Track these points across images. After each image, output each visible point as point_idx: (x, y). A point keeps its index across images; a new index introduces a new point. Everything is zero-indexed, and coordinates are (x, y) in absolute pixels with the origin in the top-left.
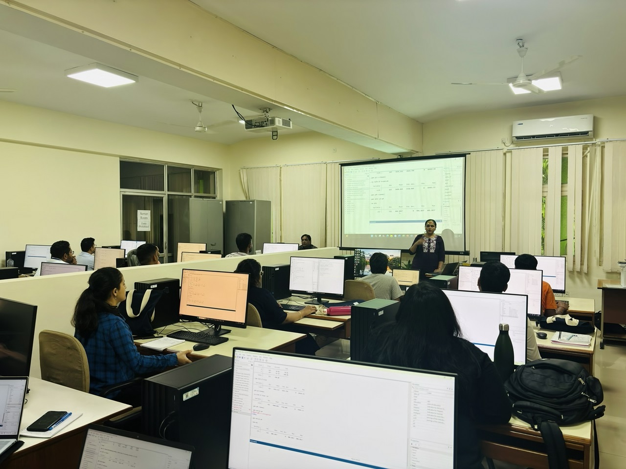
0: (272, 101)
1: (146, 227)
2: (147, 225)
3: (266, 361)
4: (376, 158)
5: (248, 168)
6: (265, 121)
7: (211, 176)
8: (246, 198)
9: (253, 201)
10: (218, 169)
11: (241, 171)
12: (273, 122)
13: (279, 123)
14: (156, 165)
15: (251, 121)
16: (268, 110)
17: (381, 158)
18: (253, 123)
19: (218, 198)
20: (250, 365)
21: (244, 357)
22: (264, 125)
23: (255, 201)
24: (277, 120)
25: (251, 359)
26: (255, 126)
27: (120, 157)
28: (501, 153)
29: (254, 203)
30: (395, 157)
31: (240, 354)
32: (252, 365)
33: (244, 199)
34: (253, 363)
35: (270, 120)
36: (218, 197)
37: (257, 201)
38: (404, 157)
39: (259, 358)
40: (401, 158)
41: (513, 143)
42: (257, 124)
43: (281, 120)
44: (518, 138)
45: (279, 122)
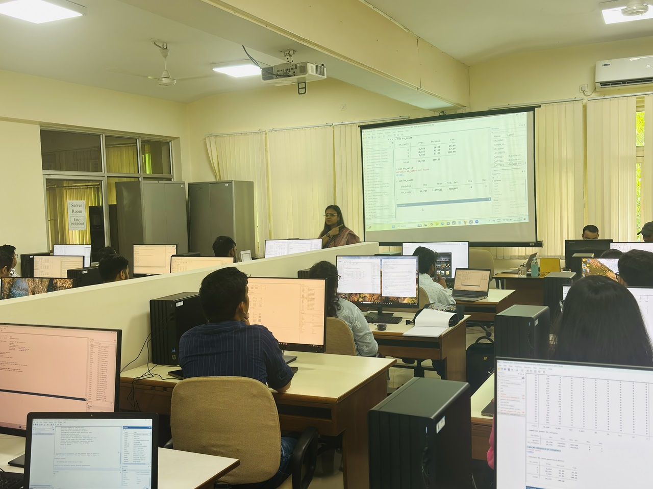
0: (301, 39)
1: (80, 224)
2: (81, 222)
3: (544, 372)
4: (405, 116)
5: (216, 136)
6: (292, 69)
7: (164, 149)
8: (216, 178)
9: (230, 182)
10: (174, 138)
11: (207, 140)
12: (303, 69)
13: (312, 72)
14: (89, 134)
15: (271, 68)
16: (292, 53)
17: (412, 117)
18: (275, 72)
19: (175, 180)
20: (521, 378)
21: (511, 368)
22: (290, 74)
23: (233, 182)
24: (309, 66)
25: (522, 371)
26: (277, 75)
27: (41, 124)
28: (579, 106)
29: (232, 185)
30: (437, 114)
31: (506, 366)
32: (523, 378)
33: (213, 180)
34: (524, 376)
35: (300, 67)
36: (175, 178)
37: (234, 181)
38: (448, 113)
39: (533, 370)
40: (443, 116)
41: (595, 90)
42: (279, 73)
43: (314, 66)
44: (603, 84)
45: (311, 69)
